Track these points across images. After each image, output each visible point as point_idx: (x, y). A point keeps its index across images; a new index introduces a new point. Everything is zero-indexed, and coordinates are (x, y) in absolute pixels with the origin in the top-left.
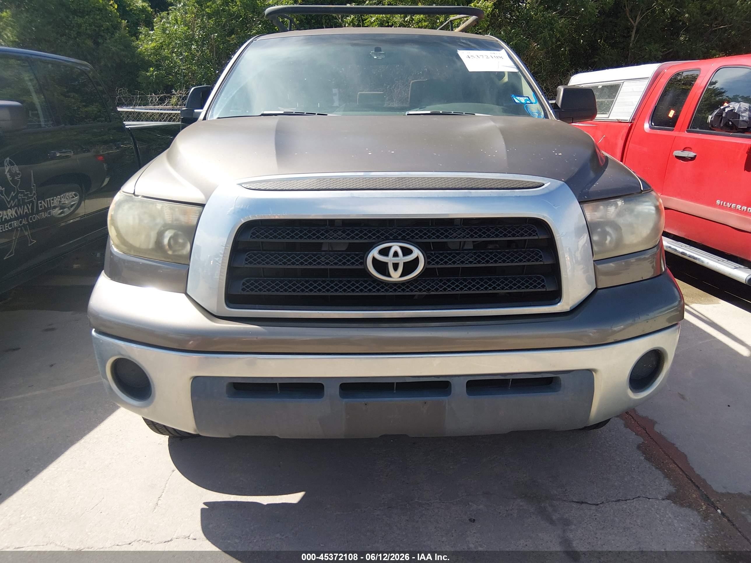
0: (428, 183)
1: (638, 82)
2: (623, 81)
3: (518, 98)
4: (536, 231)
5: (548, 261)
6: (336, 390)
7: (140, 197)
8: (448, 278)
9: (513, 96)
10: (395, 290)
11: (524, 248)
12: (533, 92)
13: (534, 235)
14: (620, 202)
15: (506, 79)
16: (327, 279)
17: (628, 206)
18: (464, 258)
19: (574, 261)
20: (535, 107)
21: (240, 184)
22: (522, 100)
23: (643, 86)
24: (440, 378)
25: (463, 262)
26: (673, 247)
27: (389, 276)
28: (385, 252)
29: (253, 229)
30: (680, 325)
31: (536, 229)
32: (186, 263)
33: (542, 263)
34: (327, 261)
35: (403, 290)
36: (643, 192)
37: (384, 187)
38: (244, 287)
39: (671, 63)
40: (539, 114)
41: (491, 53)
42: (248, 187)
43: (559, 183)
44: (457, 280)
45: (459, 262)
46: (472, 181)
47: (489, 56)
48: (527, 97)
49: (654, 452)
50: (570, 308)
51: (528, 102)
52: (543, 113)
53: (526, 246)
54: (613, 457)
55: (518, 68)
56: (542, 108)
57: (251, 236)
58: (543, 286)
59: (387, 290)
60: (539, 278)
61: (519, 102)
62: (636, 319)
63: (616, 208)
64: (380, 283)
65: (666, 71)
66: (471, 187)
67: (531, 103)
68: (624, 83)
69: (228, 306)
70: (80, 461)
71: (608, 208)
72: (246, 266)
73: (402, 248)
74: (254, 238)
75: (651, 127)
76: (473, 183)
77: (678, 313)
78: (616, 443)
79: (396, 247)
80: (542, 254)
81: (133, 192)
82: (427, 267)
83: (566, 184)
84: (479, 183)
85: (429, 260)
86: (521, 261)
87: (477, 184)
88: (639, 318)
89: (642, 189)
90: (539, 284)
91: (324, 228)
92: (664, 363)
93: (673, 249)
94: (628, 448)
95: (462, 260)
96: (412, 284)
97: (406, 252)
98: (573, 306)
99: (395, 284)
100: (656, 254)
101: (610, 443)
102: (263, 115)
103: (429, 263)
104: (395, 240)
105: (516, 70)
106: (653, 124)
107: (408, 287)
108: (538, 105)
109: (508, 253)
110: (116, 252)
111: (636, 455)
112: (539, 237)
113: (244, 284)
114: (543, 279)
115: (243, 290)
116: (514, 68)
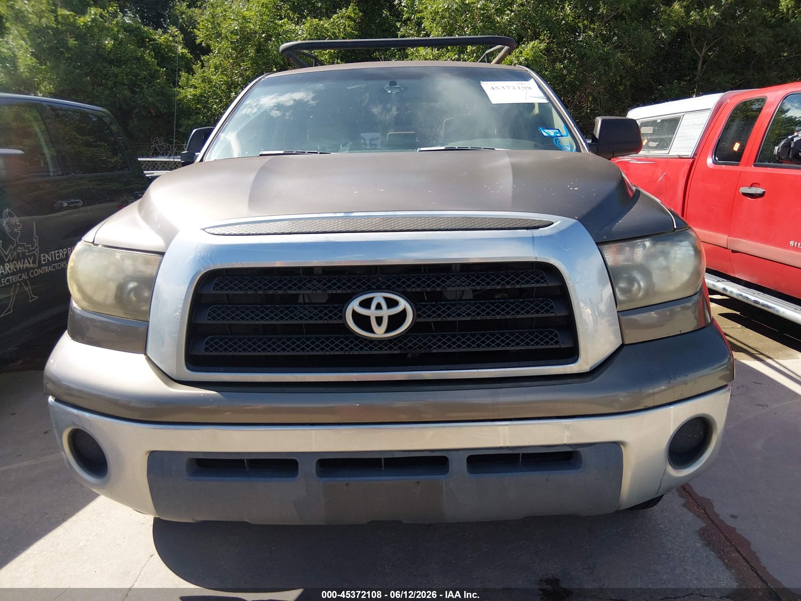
0: (416, 223)
1: (699, 115)
2: (683, 114)
3: (547, 131)
4: (544, 277)
5: (562, 313)
6: (312, 468)
7: (100, 246)
8: (444, 333)
9: (541, 128)
10: (381, 348)
11: (532, 297)
12: (565, 124)
13: (542, 283)
14: (648, 243)
15: (536, 111)
16: (303, 336)
17: (660, 247)
18: (461, 310)
19: (597, 313)
20: (566, 141)
21: (204, 229)
22: (552, 133)
23: (705, 118)
24: (435, 453)
25: (459, 315)
26: (744, 294)
27: (372, 331)
28: (366, 304)
29: (217, 279)
30: (730, 387)
31: (545, 275)
32: (145, 319)
33: (553, 315)
34: (301, 315)
35: (391, 348)
36: (676, 231)
37: (365, 229)
38: (207, 346)
39: (735, 92)
40: (572, 147)
41: (518, 84)
42: (211, 232)
43: (572, 221)
44: (454, 336)
45: (454, 315)
46: (468, 220)
47: (516, 87)
48: (557, 129)
49: (714, 538)
50: (590, 368)
51: (558, 135)
52: (575, 147)
53: (534, 295)
54: (663, 543)
55: (548, 98)
56: (574, 141)
57: (214, 288)
58: (557, 342)
59: (371, 349)
60: (551, 333)
61: (547, 135)
62: (672, 380)
63: (644, 249)
64: (364, 340)
65: (728, 101)
66: (466, 227)
67: (561, 136)
68: (684, 116)
69: (188, 368)
70: (53, 542)
71: (636, 250)
72: (209, 322)
73: (386, 299)
74: (217, 290)
75: (715, 162)
76: (470, 223)
77: (728, 372)
78: (668, 526)
79: (379, 297)
80: (553, 304)
81: (92, 241)
82: (417, 321)
83: (580, 223)
84: (477, 223)
85: (418, 313)
86: (528, 312)
87: (473, 224)
88: (676, 380)
89: (675, 227)
90: (552, 339)
91: (298, 277)
92: (712, 432)
93: (744, 297)
94: (682, 532)
95: (459, 312)
96: (400, 341)
97: (392, 303)
98: (594, 365)
99: (381, 341)
100: (697, 302)
101: (661, 526)
102: (261, 155)
103: (419, 316)
104: (379, 289)
105: (545, 101)
106: (717, 159)
107: (396, 345)
108: (569, 138)
109: (513, 303)
110: (75, 308)
111: (691, 541)
112: (548, 285)
113: (207, 343)
114: (556, 334)
115: (206, 349)
116: (544, 98)
